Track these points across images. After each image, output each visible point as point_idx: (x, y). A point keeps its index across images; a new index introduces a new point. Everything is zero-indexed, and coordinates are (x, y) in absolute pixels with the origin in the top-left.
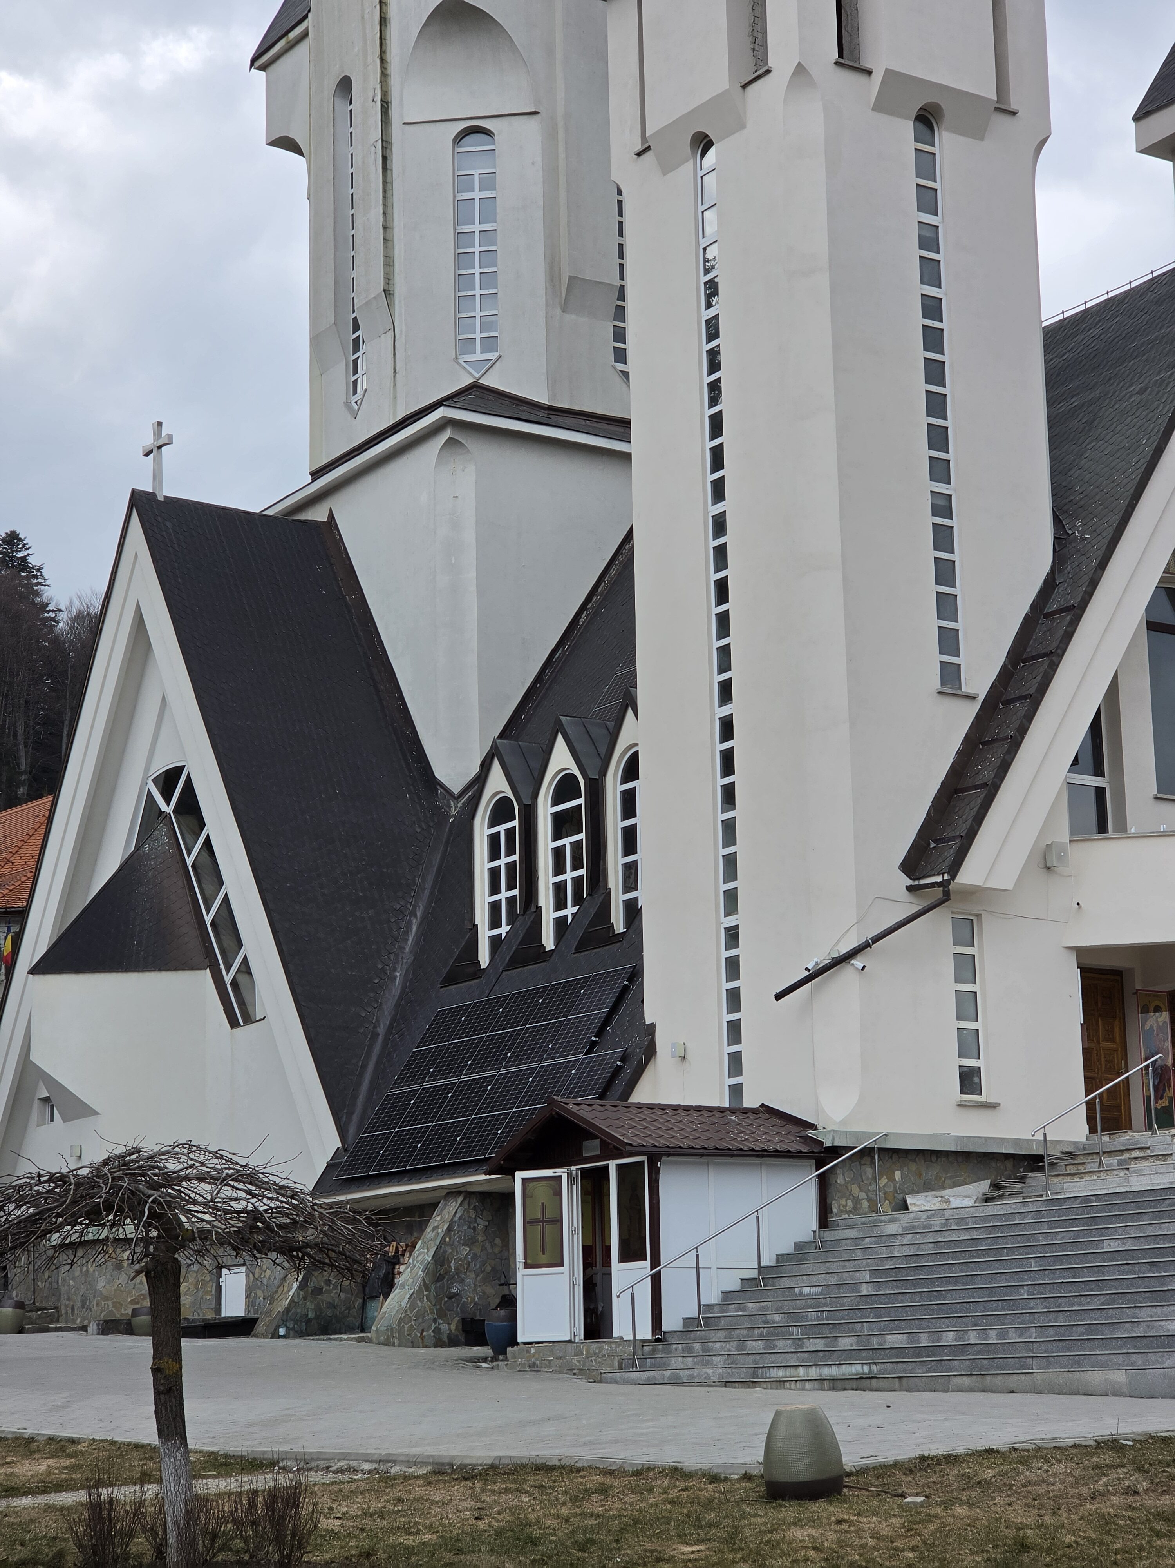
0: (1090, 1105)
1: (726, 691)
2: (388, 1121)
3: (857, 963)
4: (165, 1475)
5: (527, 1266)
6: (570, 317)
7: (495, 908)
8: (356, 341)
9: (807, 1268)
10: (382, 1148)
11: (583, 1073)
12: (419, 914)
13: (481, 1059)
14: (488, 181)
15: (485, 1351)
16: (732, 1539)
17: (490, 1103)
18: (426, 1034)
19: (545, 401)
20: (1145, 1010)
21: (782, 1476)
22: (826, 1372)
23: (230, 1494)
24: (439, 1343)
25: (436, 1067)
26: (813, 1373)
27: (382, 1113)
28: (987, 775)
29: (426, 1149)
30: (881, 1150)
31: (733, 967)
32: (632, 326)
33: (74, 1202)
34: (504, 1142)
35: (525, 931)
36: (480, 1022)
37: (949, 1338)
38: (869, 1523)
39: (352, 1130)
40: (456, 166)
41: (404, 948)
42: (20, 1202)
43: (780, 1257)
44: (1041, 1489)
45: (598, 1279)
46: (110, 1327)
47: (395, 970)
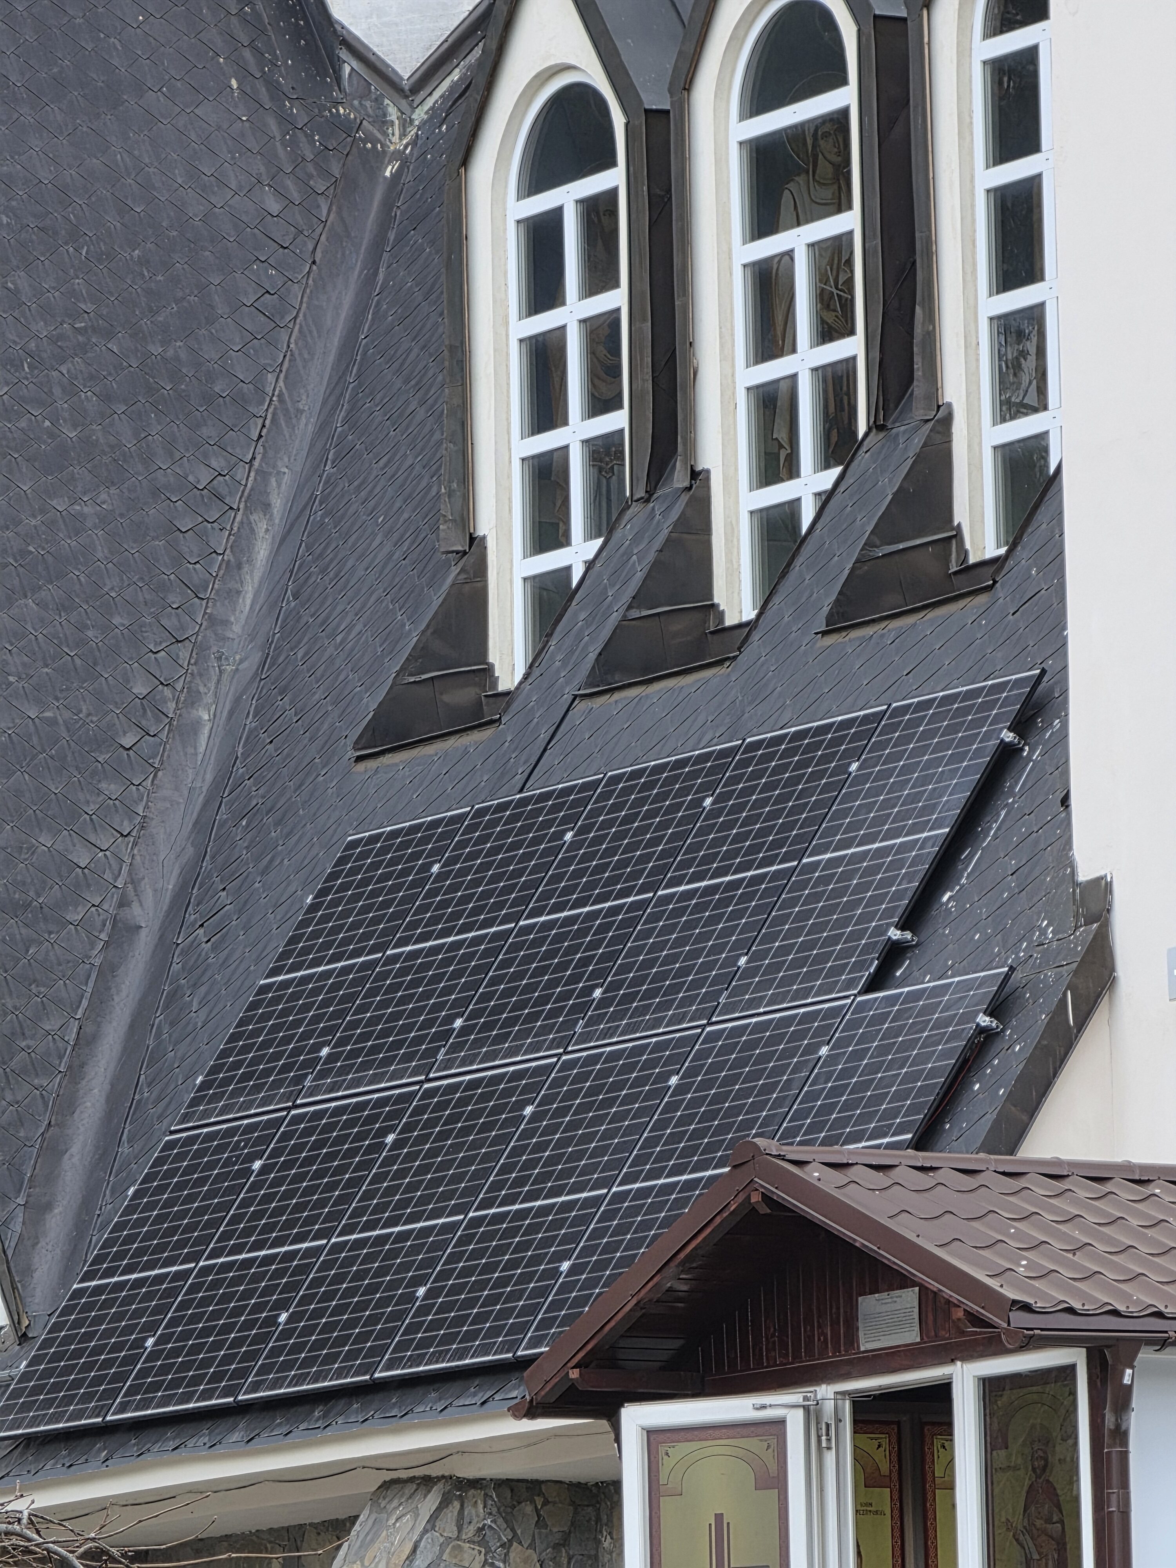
2: (172, 1231)
7: (546, 476)
10: (151, 1328)
11: (858, 1055)
12: (278, 503)
13: (498, 1010)
17: (530, 1164)
18: (304, 924)
25: (342, 1042)
27: (151, 1206)
29: (308, 1331)
34: (580, 1302)
35: (651, 557)
36: (495, 879)
41: (226, 623)
47: (193, 699)
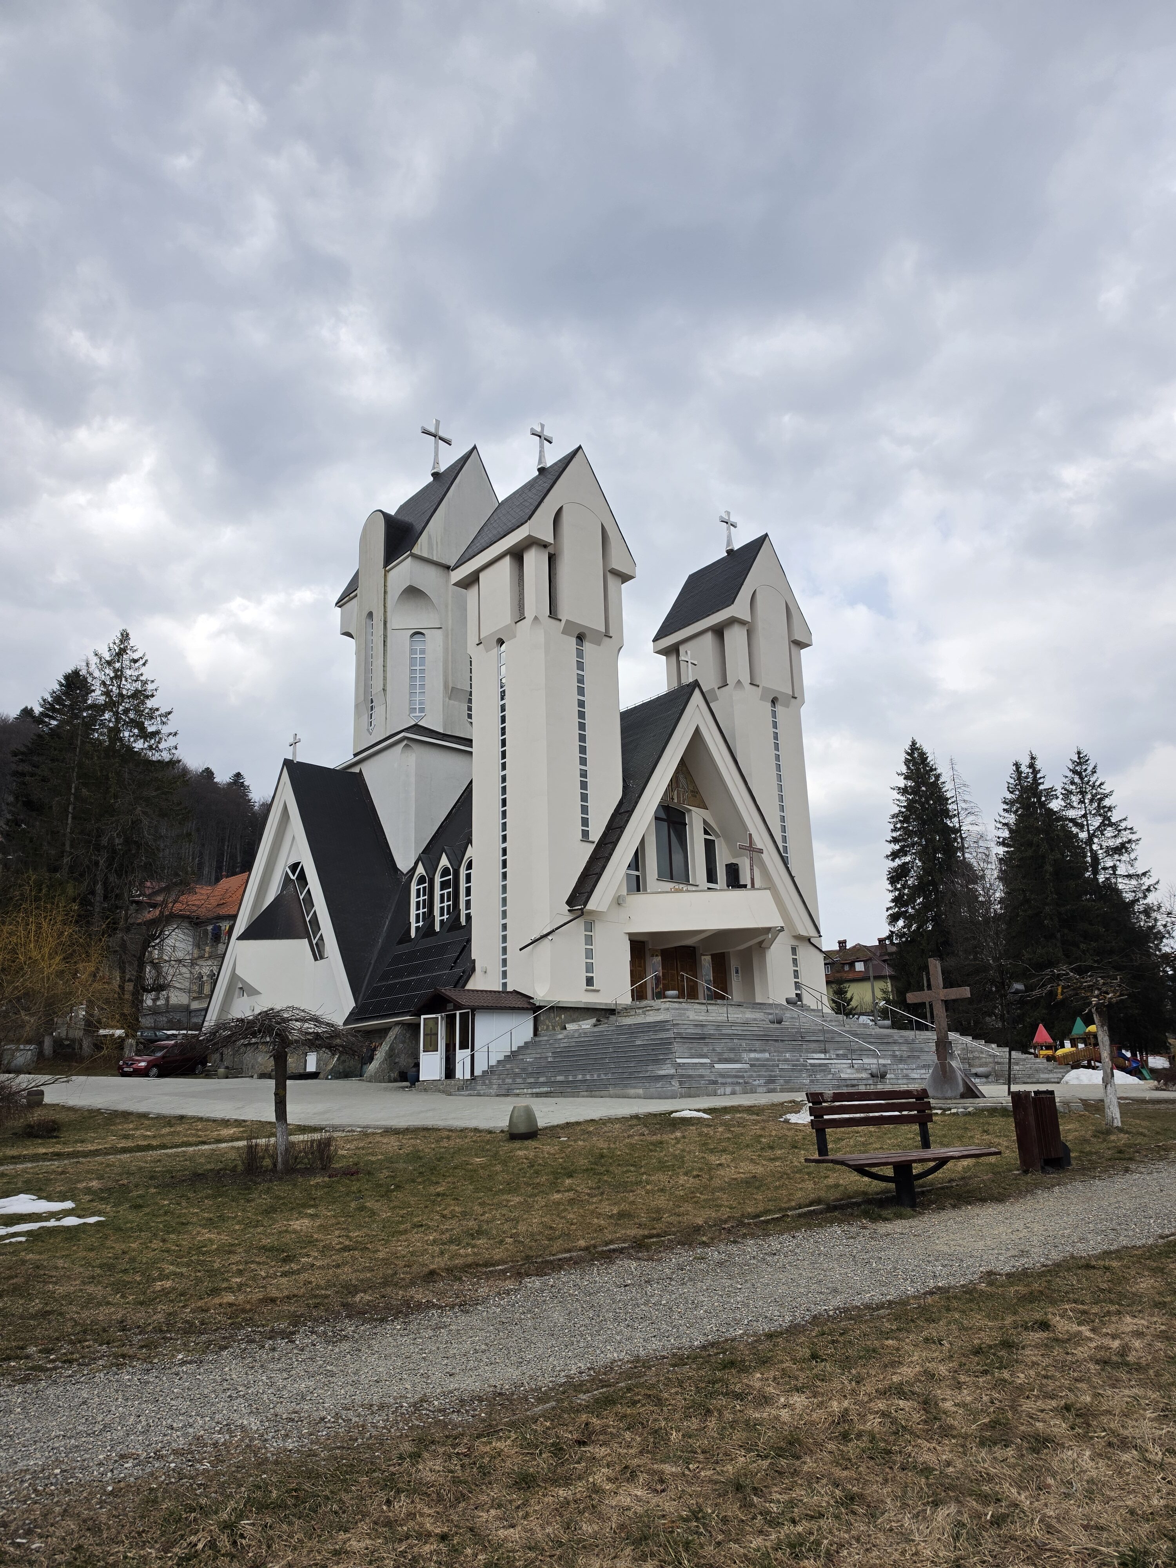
0: (632, 990)
1: (504, 839)
2: (374, 996)
3: (550, 937)
4: (278, 1135)
5: (424, 1051)
6: (452, 702)
7: (418, 915)
8: (372, 707)
9: (529, 1051)
10: (371, 1007)
11: (448, 978)
12: (389, 918)
13: (410, 972)
14: (423, 652)
15: (407, 1084)
16: (495, 1156)
17: (413, 989)
18: (390, 963)
19: (442, 731)
20: (653, 956)
21: (515, 1131)
22: (534, 1090)
23: (303, 1141)
24: (390, 1081)
25: (393, 976)
26: (530, 1091)
27: (372, 993)
28: (598, 870)
29: (388, 1007)
30: (557, 1007)
31: (504, 939)
32: (474, 705)
33: (246, 1030)
34: (417, 1004)
35: (429, 924)
36: (410, 958)
37: (580, 1077)
38: (547, 1148)
39: (360, 1000)
40: (411, 645)
41: (383, 931)
42: (225, 1029)
43: (519, 1047)
44: (610, 1134)
45: (451, 1056)
46: (262, 1076)
47: (379, 939)
